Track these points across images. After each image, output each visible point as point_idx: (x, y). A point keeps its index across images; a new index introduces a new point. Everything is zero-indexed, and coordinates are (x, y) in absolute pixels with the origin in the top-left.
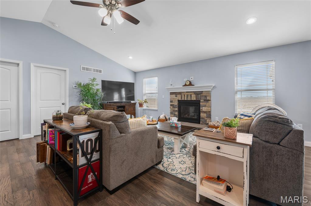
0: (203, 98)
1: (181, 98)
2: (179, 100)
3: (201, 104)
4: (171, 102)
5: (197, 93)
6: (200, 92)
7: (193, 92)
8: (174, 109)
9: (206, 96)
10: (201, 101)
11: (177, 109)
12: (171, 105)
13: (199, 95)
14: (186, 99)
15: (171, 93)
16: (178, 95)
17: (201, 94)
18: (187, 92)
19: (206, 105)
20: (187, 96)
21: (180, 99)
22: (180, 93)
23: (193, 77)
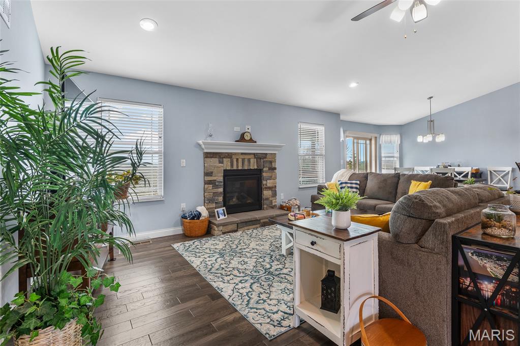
0: (267, 165)
1: (232, 165)
2: (225, 171)
3: (264, 174)
4: (207, 174)
5: (259, 157)
6: (264, 156)
7: (254, 154)
8: (215, 190)
9: (271, 162)
10: (265, 169)
11: (221, 190)
12: (207, 183)
13: (262, 161)
14: (240, 168)
15: (208, 155)
16: (224, 159)
17: (265, 158)
18: (242, 154)
19: (271, 177)
20: (243, 160)
21: (229, 168)
22: (229, 156)
23: (249, 127)
